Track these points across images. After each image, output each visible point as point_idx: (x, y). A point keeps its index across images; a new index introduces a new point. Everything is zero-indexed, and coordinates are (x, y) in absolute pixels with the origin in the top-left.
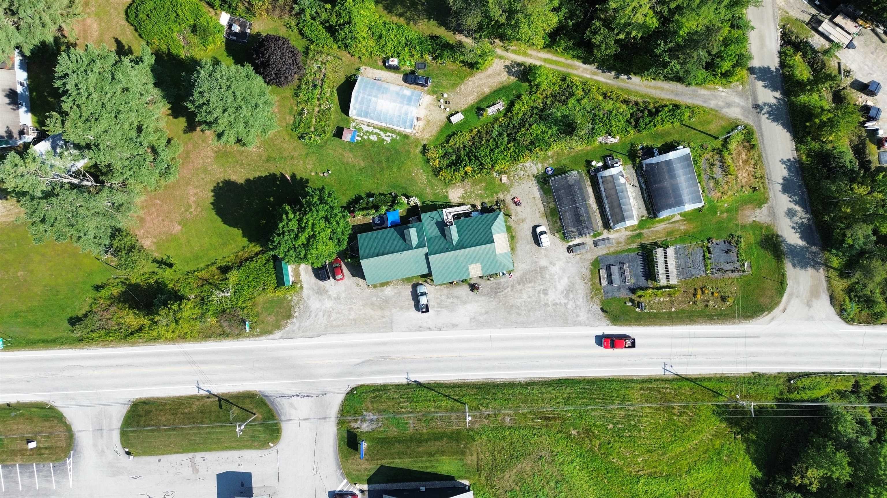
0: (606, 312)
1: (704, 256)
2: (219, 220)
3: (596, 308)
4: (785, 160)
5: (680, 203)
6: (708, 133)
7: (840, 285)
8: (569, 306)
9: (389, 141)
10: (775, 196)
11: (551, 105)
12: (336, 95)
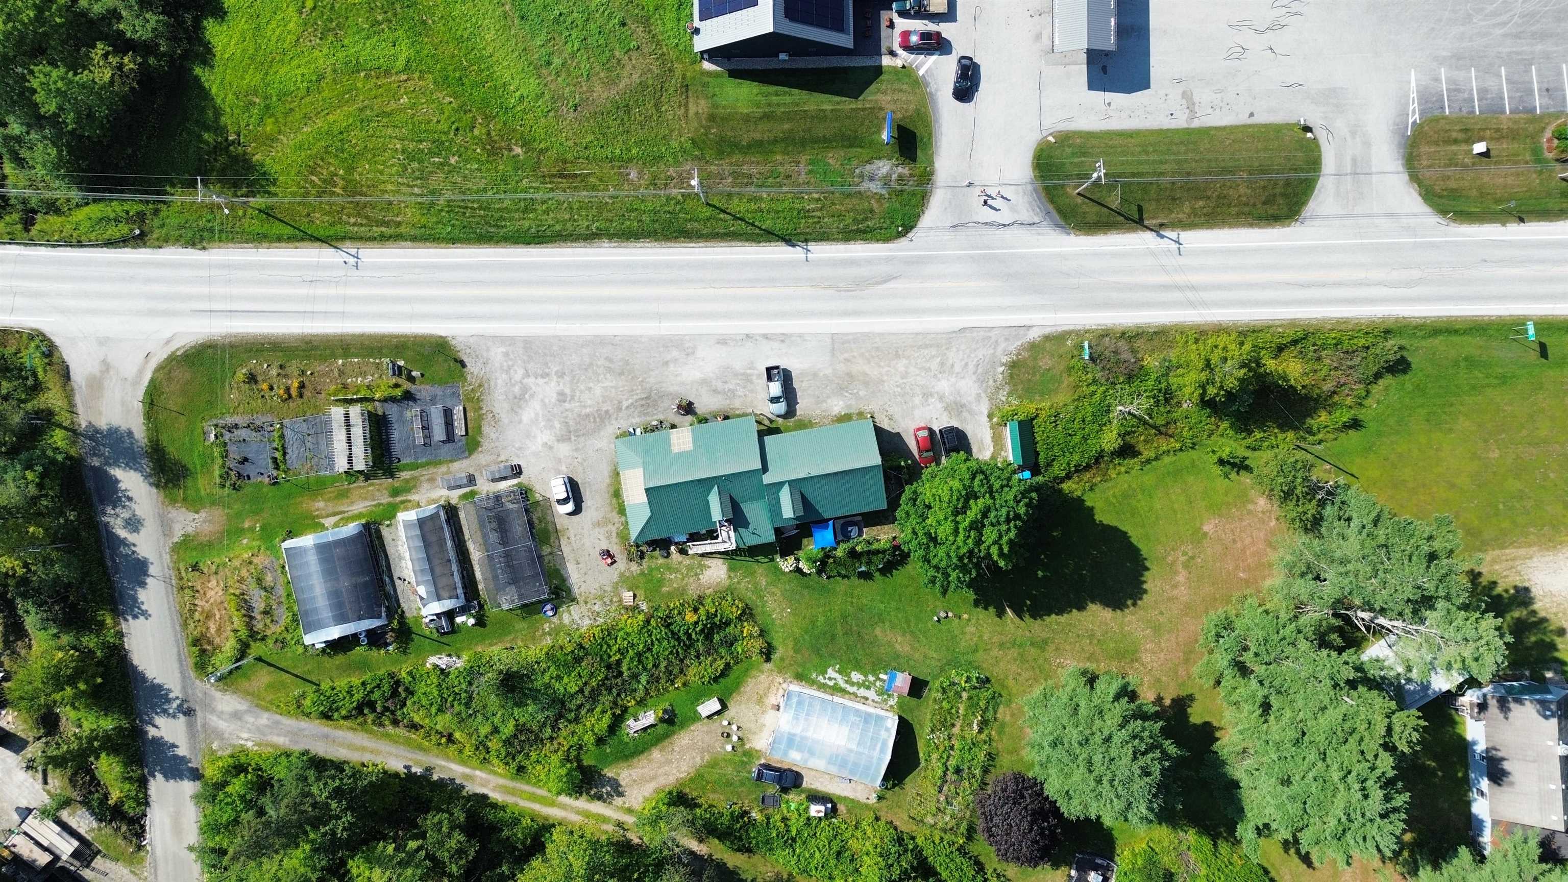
0: (456, 360)
1: (285, 454)
2: (1134, 540)
3: (473, 368)
4: (142, 618)
5: (323, 549)
6: (272, 669)
7: (52, 398)
8: (521, 372)
9: (830, 671)
10: (161, 556)
11: (544, 725)
12: (921, 755)
